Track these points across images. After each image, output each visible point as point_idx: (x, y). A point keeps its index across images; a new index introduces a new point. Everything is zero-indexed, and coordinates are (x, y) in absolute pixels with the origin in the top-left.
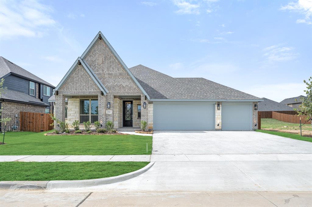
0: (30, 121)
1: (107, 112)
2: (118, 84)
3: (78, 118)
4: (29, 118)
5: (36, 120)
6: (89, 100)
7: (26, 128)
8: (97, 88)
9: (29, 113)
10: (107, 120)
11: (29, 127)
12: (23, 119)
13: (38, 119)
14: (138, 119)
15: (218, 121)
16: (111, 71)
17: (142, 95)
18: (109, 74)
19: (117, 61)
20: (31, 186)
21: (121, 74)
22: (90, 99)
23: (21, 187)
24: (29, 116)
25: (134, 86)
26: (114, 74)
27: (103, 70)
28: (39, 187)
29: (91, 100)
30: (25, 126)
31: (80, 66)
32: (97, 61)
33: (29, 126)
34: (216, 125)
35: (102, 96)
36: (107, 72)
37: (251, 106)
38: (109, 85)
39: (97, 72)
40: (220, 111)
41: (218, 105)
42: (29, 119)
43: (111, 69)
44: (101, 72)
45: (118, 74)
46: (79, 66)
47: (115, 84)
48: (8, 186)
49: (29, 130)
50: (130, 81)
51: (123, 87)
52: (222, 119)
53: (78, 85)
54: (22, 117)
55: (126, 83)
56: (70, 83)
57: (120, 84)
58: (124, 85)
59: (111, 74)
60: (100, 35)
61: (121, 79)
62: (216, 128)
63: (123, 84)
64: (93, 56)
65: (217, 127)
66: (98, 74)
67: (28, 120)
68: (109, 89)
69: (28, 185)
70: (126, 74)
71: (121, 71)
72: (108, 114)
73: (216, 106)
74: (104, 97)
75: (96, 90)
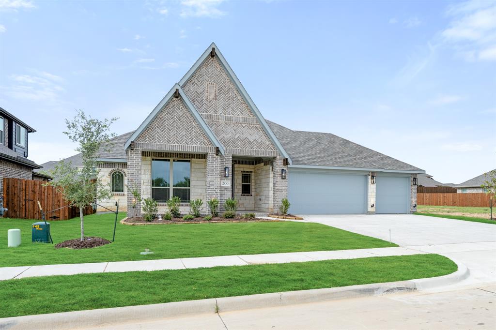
0: (27, 197)
1: (222, 183)
2: (242, 136)
3: (149, 193)
4: (24, 191)
5: (41, 195)
6: (169, 160)
7: (18, 213)
8: (206, 141)
9: (26, 182)
10: (222, 198)
11: (24, 210)
12: (10, 193)
13: (46, 194)
14: (243, 197)
15: (372, 201)
16: (230, 114)
17: (278, 157)
18: (226, 118)
19: (239, 97)
20: (400, 289)
21: (245, 120)
22: (171, 159)
23: (387, 291)
24: (24, 187)
25: (267, 142)
26: (234, 119)
27: (216, 111)
28: (409, 289)
29: (174, 161)
30: (15, 208)
31: (177, 99)
32: (206, 94)
33: (24, 207)
34: (369, 206)
35: (215, 155)
36: (223, 115)
37: (409, 179)
38: (226, 137)
39: (206, 114)
40: (374, 186)
41: (373, 177)
42: (24, 194)
43: (230, 110)
44: (212, 113)
45: (241, 120)
46: (174, 99)
47: (236, 137)
48: (371, 291)
49: (24, 215)
50: (261, 133)
51: (250, 142)
52: (376, 198)
53: (172, 134)
54: (8, 188)
55: (255, 136)
56: (158, 130)
57: (244, 136)
58: (251, 139)
59: (230, 119)
60: (213, 49)
61: (246, 128)
62: (369, 211)
63: (249, 137)
64: (199, 84)
65: (370, 209)
66: (207, 117)
67: (22, 195)
68: (226, 143)
69: (395, 287)
70: (255, 122)
71: (246, 114)
72: (223, 187)
73: (370, 177)
74: (219, 157)
75: (205, 145)
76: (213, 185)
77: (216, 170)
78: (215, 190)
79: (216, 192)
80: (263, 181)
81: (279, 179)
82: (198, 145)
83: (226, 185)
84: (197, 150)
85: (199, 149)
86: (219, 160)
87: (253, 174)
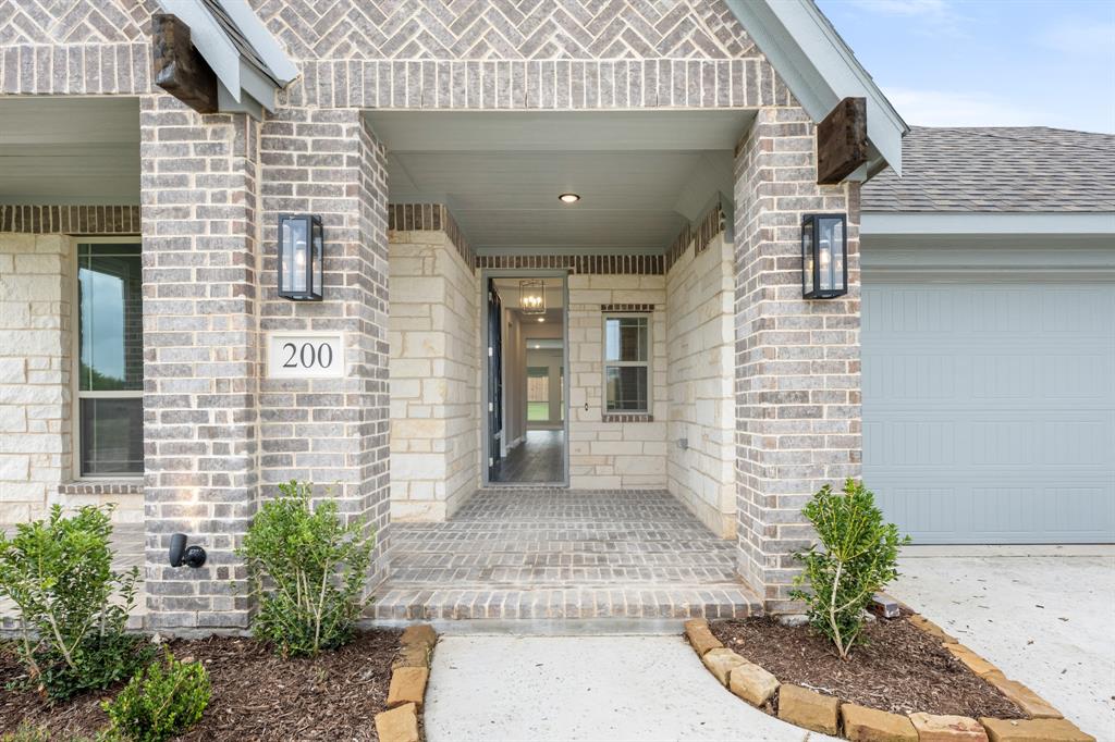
1: (275, 355)
3: (57, 426)
17: (769, 117)
72: (285, 385)
74: (231, 128)
75: (111, 35)
76: (185, 371)
77: (205, 244)
78: (203, 417)
79: (212, 433)
80: (696, 342)
81: (783, 299)
82: (53, 36)
83: (316, 372)
84: (44, 81)
85: (59, 69)
86: (231, 159)
87: (656, 316)
